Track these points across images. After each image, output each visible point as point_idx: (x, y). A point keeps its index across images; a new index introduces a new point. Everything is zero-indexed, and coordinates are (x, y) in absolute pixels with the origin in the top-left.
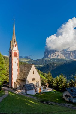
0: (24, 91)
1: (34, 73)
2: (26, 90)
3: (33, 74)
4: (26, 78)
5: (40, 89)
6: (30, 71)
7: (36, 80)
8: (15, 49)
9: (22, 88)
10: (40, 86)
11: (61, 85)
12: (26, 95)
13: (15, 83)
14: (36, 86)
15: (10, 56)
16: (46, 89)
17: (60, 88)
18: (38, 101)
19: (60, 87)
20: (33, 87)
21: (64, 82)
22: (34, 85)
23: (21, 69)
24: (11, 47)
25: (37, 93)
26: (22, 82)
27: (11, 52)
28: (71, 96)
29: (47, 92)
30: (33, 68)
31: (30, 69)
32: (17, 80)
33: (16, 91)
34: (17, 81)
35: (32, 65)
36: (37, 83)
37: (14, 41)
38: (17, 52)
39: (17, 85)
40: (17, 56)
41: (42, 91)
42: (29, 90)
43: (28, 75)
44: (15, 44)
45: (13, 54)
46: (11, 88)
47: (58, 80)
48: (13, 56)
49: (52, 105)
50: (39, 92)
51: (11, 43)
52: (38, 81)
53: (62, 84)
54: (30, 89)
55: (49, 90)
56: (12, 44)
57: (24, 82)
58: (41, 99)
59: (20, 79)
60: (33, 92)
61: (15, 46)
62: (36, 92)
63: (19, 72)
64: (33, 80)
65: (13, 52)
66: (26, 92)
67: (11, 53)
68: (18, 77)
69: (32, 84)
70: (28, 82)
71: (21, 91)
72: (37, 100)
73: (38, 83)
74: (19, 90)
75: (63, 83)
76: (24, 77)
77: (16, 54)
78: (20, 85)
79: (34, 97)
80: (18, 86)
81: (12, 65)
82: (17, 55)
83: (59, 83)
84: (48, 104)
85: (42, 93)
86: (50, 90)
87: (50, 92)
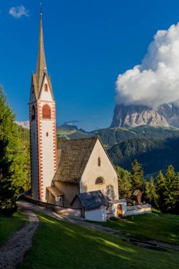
0: (78, 213)
1: (99, 162)
2: (82, 209)
3: (99, 165)
4: (80, 178)
5: (120, 207)
6: (89, 157)
7: (107, 182)
8: (46, 98)
9: (71, 204)
10: (117, 198)
11: (172, 196)
12: (85, 223)
13: (47, 191)
14: (107, 198)
15: (34, 118)
16: (135, 207)
17: (170, 204)
18: (124, 240)
19: (168, 201)
20: (100, 200)
22: (102, 197)
23: (63, 152)
24: (33, 92)
25: (113, 218)
26: (69, 188)
27: (34, 107)
29: (139, 215)
30: (99, 150)
31: (91, 152)
32: (53, 182)
33: (54, 214)
34: (53, 186)
35: (94, 139)
36: (108, 191)
37: (41, 74)
38: (52, 105)
39: (54, 197)
40: (52, 116)
41: (124, 213)
42: (90, 209)
43: (84, 167)
44: (46, 82)
45: (41, 112)
46: (38, 203)
47: (162, 182)
48: (41, 115)
49: (165, 250)
50: (116, 215)
51: (35, 80)
52: (112, 186)
53: (175, 194)
54: (93, 206)
55: (142, 210)
56: (38, 83)
57: (76, 188)
58: (128, 234)
59: (61, 178)
60: (102, 215)
61: (46, 90)
62: (110, 216)
63: (59, 160)
64: (99, 181)
65: (41, 105)
66: (83, 216)
67: (34, 109)
68: (56, 174)
69: (97, 192)
70: (86, 188)
71: (67, 214)
72: (117, 236)
73: (112, 191)
74: (63, 211)
76: (74, 175)
77: (50, 110)
78: (63, 196)
80: (57, 199)
81: (40, 142)
82: (52, 113)
83: (166, 190)
84: (154, 247)
85: (124, 218)
86: (146, 209)
87: (145, 214)
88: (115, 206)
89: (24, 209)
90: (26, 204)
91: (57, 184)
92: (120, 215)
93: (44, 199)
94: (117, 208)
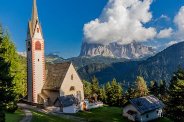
0: (59, 108)
1: (72, 77)
2: (61, 106)
3: (72, 79)
4: (60, 87)
5: (85, 104)
6: (65, 74)
7: (77, 89)
8: (38, 37)
9: (54, 104)
10: (83, 98)
11: (115, 96)
12: (63, 115)
13: (39, 96)
14: (77, 99)
15: (29, 49)
16: (93, 104)
17: (114, 101)
19: (113, 99)
20: (72, 100)
21: (120, 91)
22: (74, 98)
23: (49, 71)
24: (29, 33)
25: (80, 111)
26: (53, 93)
27: (29, 42)
28: (138, 112)
29: (96, 109)
30: (72, 70)
31: (67, 71)
32: (42, 90)
33: (43, 110)
34: (43, 93)
35: (69, 63)
36: (78, 94)
37: (35, 22)
38: (42, 41)
39: (43, 100)
40: (42, 49)
41: (87, 107)
42: (66, 106)
43: (63, 81)
44: (38, 26)
45: (34, 46)
46: (32, 104)
47: (109, 89)
48: (34, 48)
50: (82, 109)
51: (30, 25)
52: (80, 92)
53: (117, 95)
54: (68, 104)
55: (98, 105)
56: (32, 27)
57: (57, 94)
58: (89, 120)
59: (48, 88)
60: (74, 109)
61: (38, 32)
63: (46, 76)
64: (72, 89)
65: (34, 41)
66: (61, 111)
67: (29, 44)
68: (44, 85)
69: (70, 95)
70: (64, 93)
71: (51, 110)
73: (80, 94)
74: (49, 108)
75: (118, 92)
76: (56, 85)
77: (40, 45)
78: (49, 99)
79: (77, 117)
80: (45, 101)
81: (33, 65)
82: (42, 47)
83: (111, 93)
85: (88, 110)
86: (100, 104)
87: (100, 108)
88: (82, 103)
89: (22, 108)
90: (23, 105)
91: (44, 91)
92: (85, 109)
93: (36, 101)
94: (83, 105)
